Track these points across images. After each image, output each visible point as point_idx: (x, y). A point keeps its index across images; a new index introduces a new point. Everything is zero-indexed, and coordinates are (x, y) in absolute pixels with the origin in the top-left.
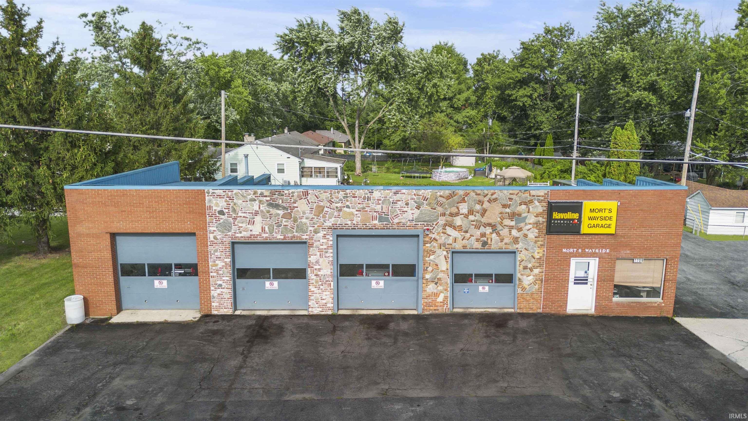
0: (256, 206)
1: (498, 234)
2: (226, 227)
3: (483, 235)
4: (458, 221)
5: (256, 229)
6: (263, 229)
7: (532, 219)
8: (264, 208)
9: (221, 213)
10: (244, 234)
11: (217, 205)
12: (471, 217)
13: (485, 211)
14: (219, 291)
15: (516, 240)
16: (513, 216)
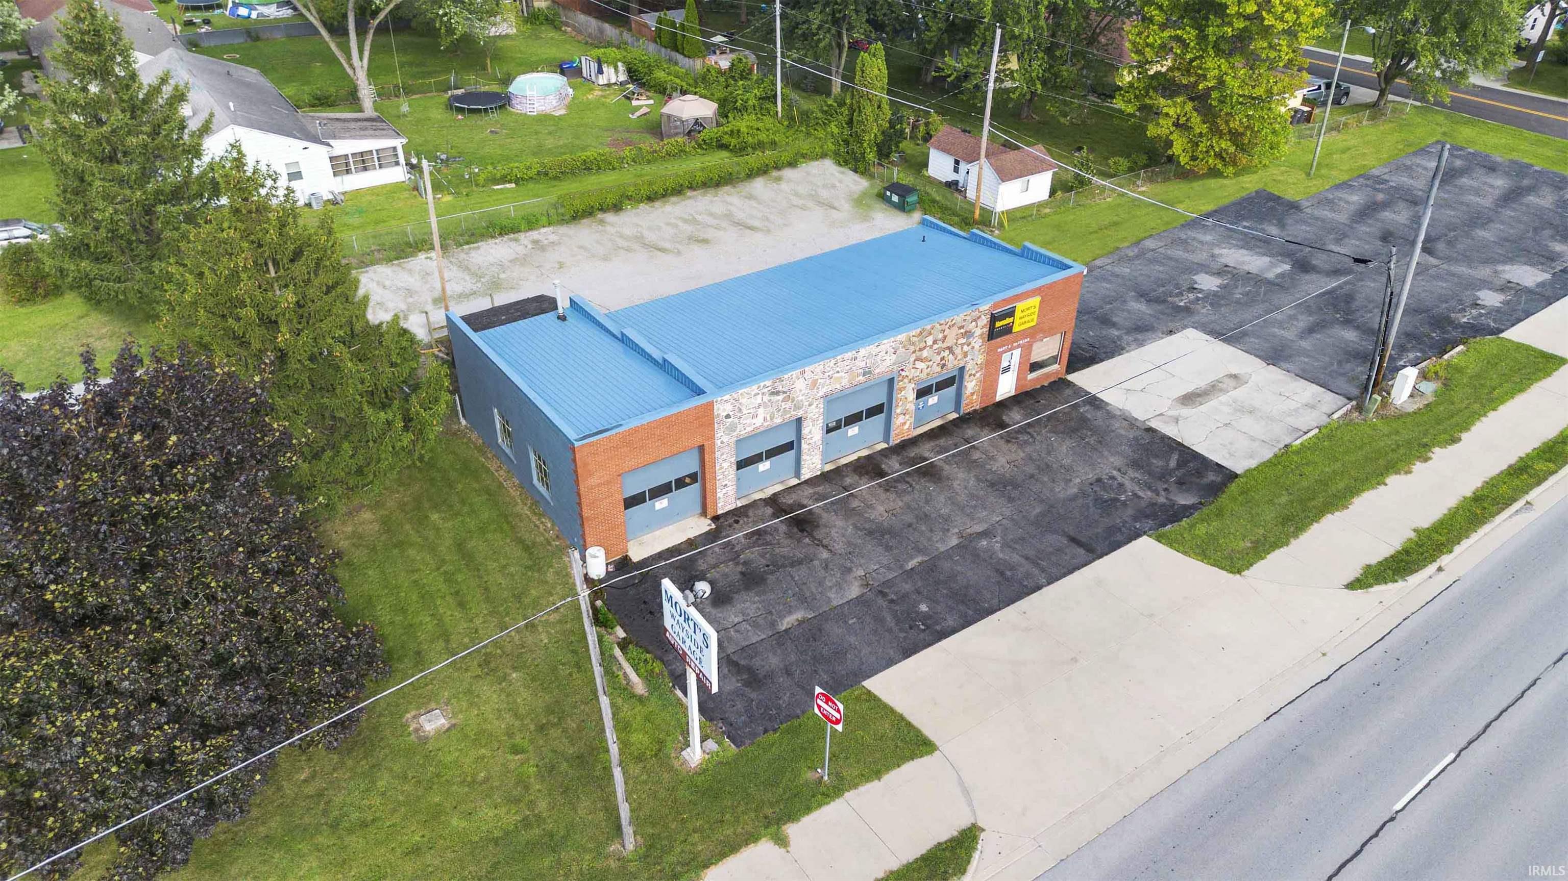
0: (759, 399)
1: (953, 354)
2: (732, 428)
3: (942, 359)
4: (925, 353)
5: (759, 421)
6: (765, 419)
7: (978, 332)
8: (766, 398)
9: (728, 416)
10: (749, 429)
11: (724, 410)
12: (936, 346)
13: (945, 337)
14: (724, 491)
15: (965, 355)
16: (964, 335)
